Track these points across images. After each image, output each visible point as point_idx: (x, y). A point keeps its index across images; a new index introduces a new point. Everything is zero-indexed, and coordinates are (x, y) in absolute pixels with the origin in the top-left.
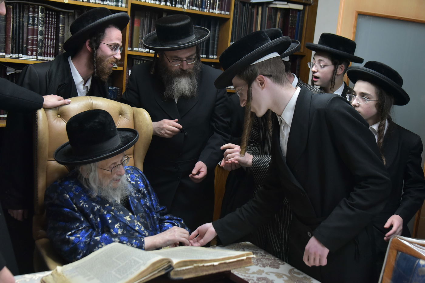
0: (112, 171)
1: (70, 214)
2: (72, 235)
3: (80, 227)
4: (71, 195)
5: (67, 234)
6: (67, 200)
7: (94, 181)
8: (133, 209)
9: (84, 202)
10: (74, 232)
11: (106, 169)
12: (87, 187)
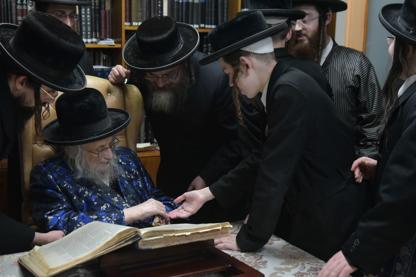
0: (99, 154)
1: (52, 194)
2: (50, 215)
3: (60, 207)
4: (54, 175)
5: (46, 214)
6: (49, 180)
7: (80, 163)
8: (122, 190)
9: (68, 183)
10: (54, 212)
11: (93, 152)
12: (72, 169)
